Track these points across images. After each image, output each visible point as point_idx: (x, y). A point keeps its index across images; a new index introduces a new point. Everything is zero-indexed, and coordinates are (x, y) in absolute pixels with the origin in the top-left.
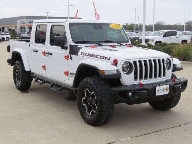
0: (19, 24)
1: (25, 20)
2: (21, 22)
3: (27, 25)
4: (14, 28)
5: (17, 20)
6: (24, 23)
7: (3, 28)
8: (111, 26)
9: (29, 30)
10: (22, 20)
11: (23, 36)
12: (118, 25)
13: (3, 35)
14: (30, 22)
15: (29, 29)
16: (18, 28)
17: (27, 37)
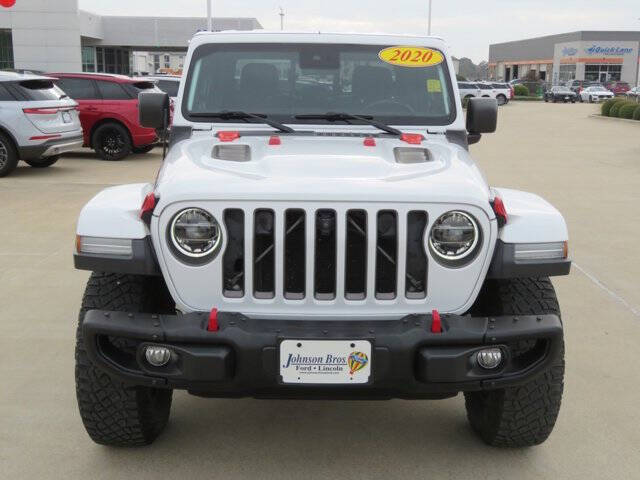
0: (559, 56)
1: (577, 45)
2: (566, 51)
3: (581, 60)
4: (543, 69)
5: (556, 45)
6: (572, 52)
7: (516, 68)
8: (385, 55)
9: (586, 74)
10: (569, 45)
11: (555, 93)
12: (424, 52)
13: (488, 87)
14: (590, 50)
15: (586, 70)
16: (556, 70)
17: (564, 96)
